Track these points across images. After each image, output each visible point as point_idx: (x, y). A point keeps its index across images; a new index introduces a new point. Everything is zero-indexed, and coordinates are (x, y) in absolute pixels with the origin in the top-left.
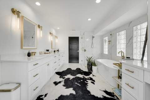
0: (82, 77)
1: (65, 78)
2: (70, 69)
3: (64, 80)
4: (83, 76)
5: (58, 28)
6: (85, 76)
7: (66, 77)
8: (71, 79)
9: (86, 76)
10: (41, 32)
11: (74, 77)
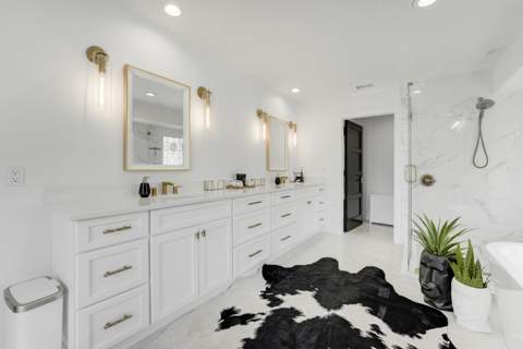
0: (365, 331)
1: (281, 301)
2: (334, 262)
3: (268, 311)
4: (375, 327)
5: (295, 90)
6: (384, 327)
7: (289, 301)
8: (298, 320)
9: (396, 329)
10: (208, 110)
11: (323, 313)
